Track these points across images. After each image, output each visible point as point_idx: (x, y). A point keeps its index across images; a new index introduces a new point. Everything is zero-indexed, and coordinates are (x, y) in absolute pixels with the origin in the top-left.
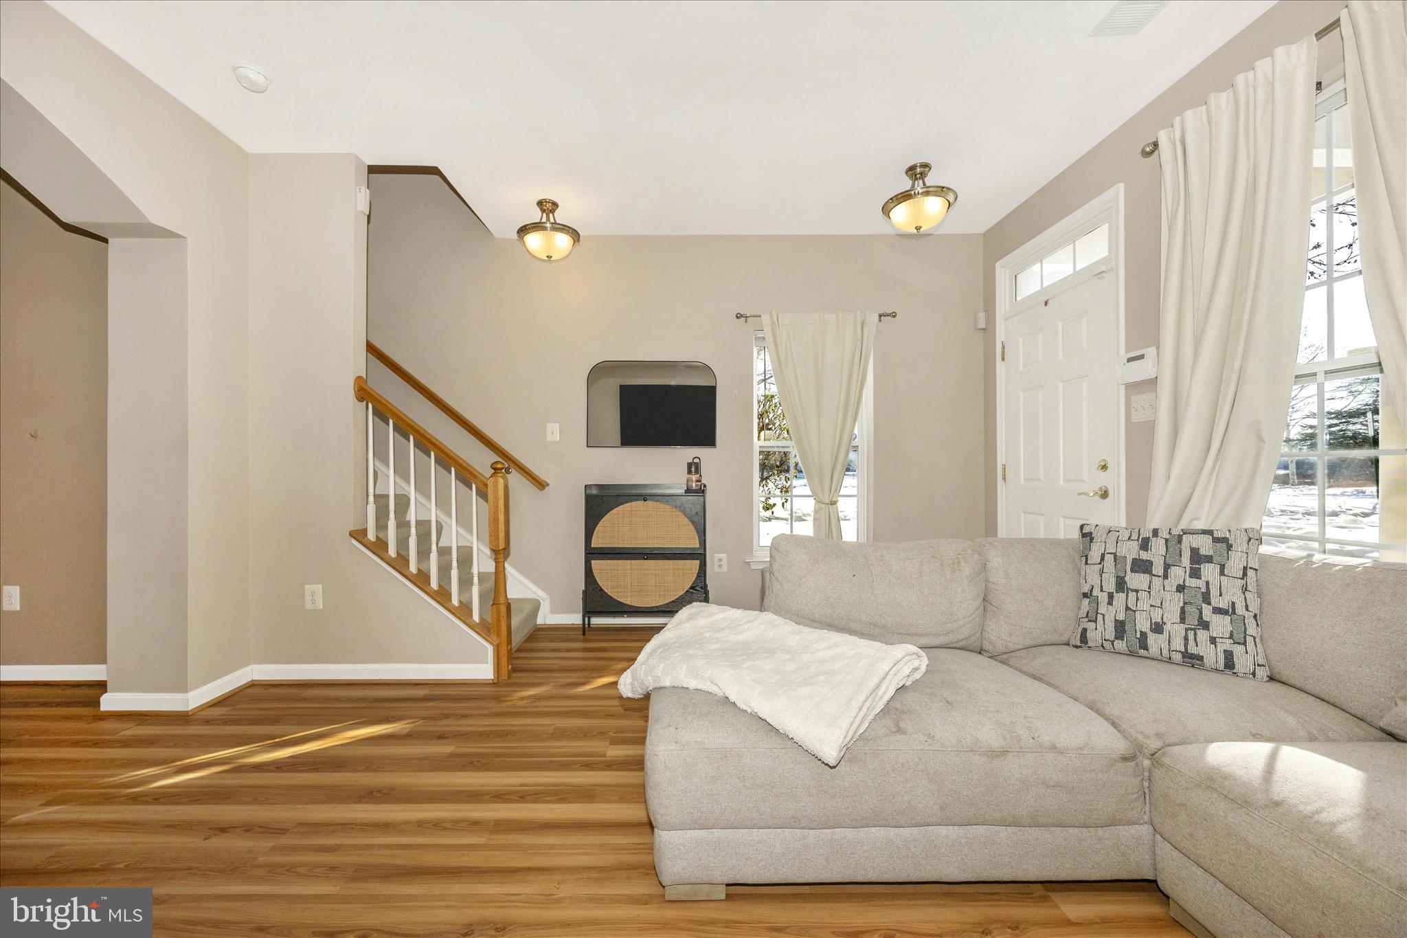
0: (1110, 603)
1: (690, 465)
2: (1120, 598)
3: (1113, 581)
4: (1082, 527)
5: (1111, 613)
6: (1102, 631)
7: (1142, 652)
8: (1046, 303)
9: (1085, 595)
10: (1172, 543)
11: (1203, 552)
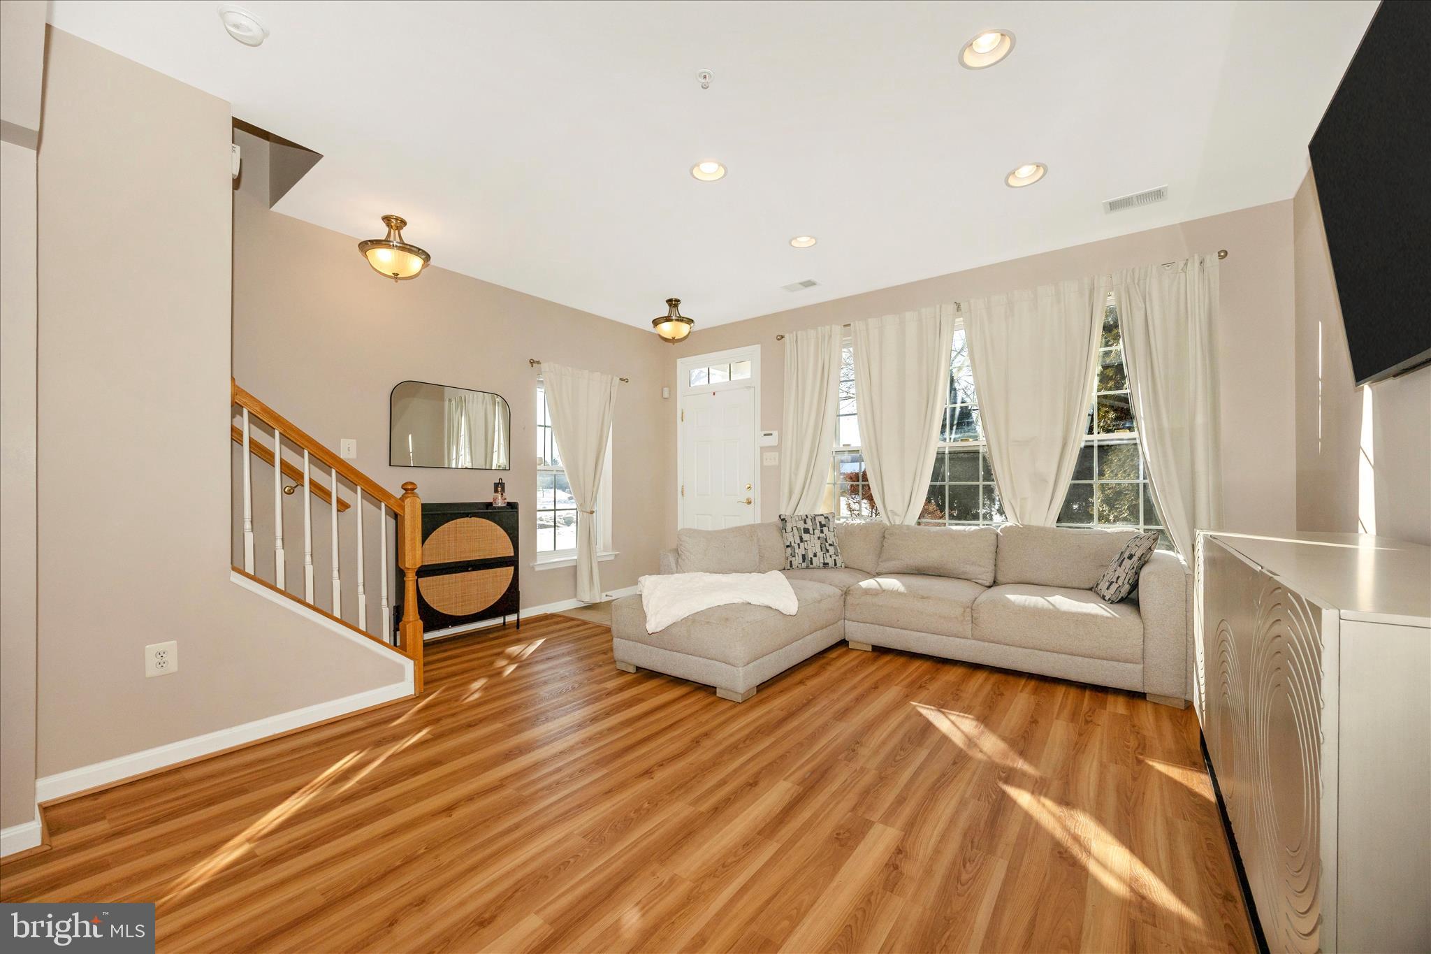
0: (799, 548)
1: (496, 485)
2: (802, 544)
3: (799, 538)
4: (780, 516)
5: (800, 552)
6: (797, 561)
7: (811, 566)
8: (714, 394)
9: (788, 546)
10: (813, 520)
11: (823, 523)
